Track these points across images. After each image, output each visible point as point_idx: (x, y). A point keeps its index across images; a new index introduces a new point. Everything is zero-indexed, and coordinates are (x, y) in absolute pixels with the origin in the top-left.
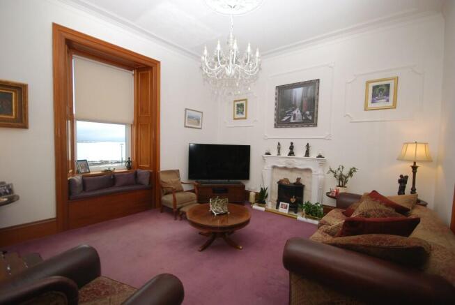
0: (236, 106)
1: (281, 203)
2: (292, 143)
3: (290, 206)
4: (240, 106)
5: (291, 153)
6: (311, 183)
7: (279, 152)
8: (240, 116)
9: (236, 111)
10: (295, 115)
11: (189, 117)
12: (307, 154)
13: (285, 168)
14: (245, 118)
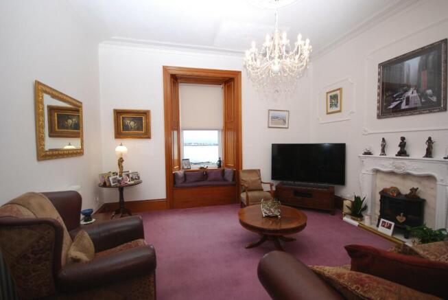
0: (329, 98)
1: (382, 220)
2: (403, 139)
3: (395, 226)
4: (334, 97)
5: (402, 152)
6: (435, 197)
7: (383, 151)
8: (334, 109)
9: (329, 103)
10: (408, 99)
11: (274, 118)
12: (429, 153)
13: (392, 173)
14: (340, 111)
